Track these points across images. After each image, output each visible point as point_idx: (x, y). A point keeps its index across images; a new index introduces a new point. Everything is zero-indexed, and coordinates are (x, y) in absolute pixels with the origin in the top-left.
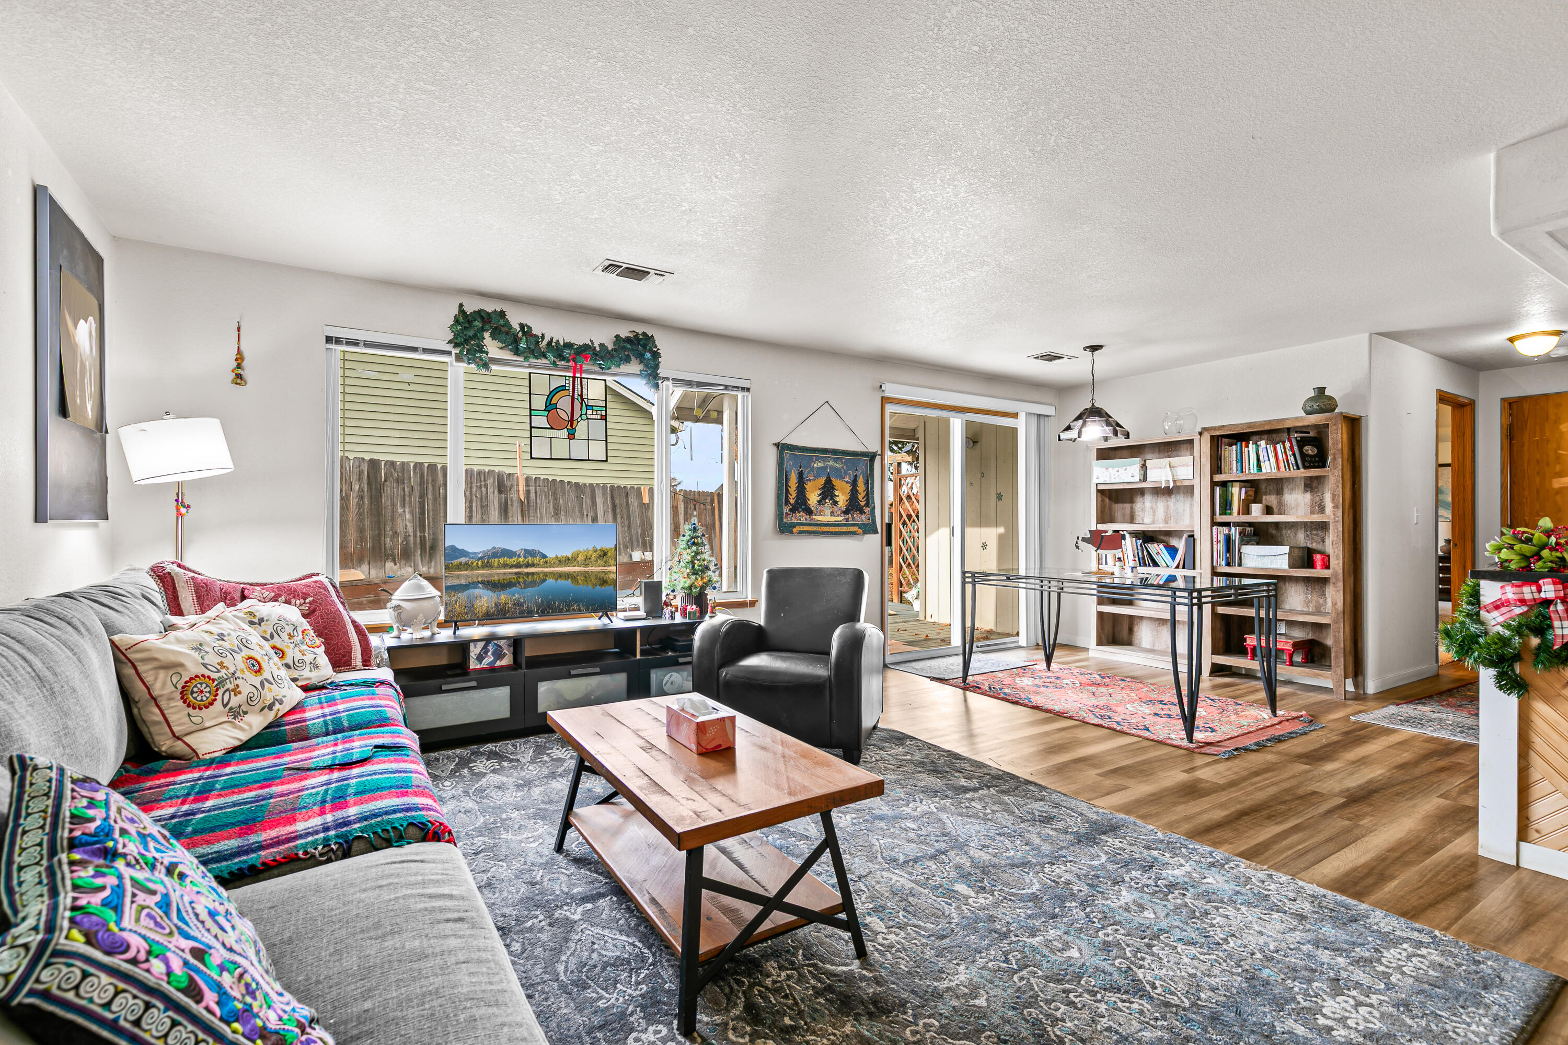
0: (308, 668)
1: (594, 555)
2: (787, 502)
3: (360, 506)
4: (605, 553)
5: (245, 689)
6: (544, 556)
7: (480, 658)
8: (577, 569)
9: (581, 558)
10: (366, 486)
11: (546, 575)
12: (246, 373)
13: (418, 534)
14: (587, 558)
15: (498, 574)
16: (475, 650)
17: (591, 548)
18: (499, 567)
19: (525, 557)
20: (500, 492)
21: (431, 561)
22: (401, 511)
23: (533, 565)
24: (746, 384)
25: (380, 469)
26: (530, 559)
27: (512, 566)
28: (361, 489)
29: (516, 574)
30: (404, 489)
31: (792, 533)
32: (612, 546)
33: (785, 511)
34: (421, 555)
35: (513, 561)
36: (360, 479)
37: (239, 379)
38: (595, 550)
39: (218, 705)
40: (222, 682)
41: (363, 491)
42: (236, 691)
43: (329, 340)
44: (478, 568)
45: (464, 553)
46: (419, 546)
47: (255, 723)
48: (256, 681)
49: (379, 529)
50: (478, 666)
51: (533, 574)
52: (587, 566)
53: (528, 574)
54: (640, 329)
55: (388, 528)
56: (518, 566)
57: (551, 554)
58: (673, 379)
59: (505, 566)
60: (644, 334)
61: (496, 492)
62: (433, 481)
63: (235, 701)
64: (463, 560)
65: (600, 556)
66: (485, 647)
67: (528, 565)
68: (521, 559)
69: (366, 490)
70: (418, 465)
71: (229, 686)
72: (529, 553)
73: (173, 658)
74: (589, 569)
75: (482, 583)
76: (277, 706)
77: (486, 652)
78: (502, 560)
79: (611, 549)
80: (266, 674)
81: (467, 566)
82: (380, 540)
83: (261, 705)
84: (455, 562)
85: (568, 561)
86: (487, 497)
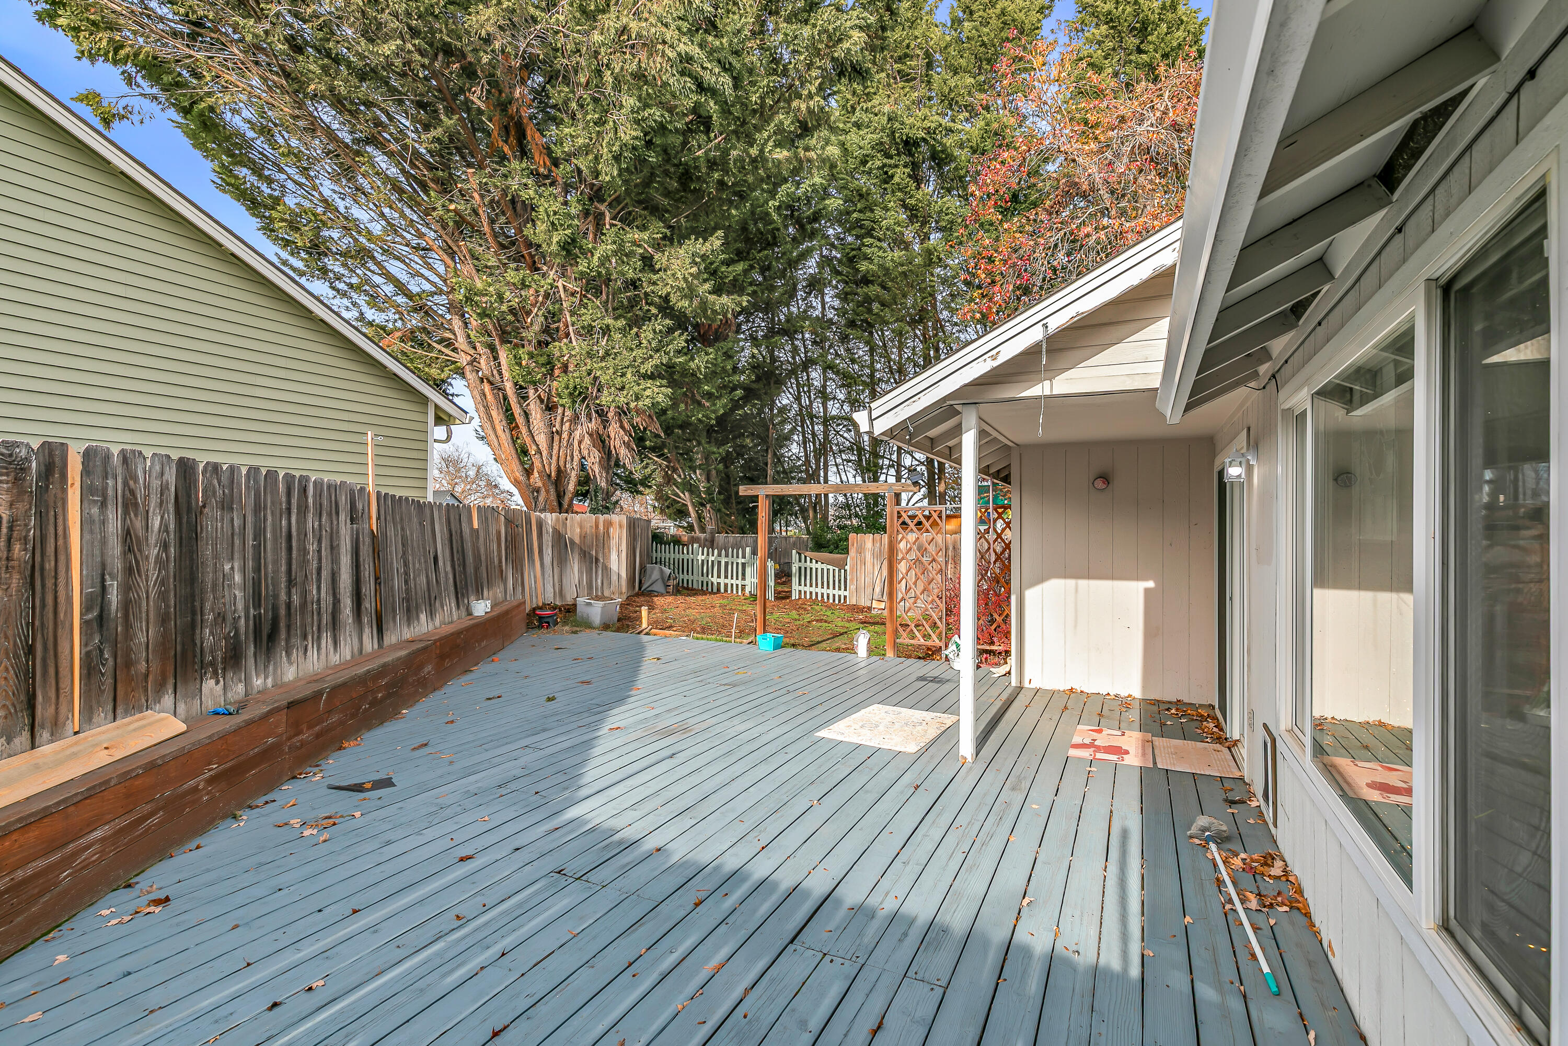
10: (172, 518)
13: (252, 611)
20: (352, 520)
21: (269, 662)
22: (227, 567)
25: (196, 481)
28: (164, 528)
30: (232, 520)
34: (255, 654)
36: (162, 504)
41: (167, 527)
46: (252, 639)
49: (194, 613)
55: (208, 606)
61: (348, 521)
62: (272, 503)
69: (172, 526)
70: (254, 471)
82: (193, 634)
86: (338, 532)
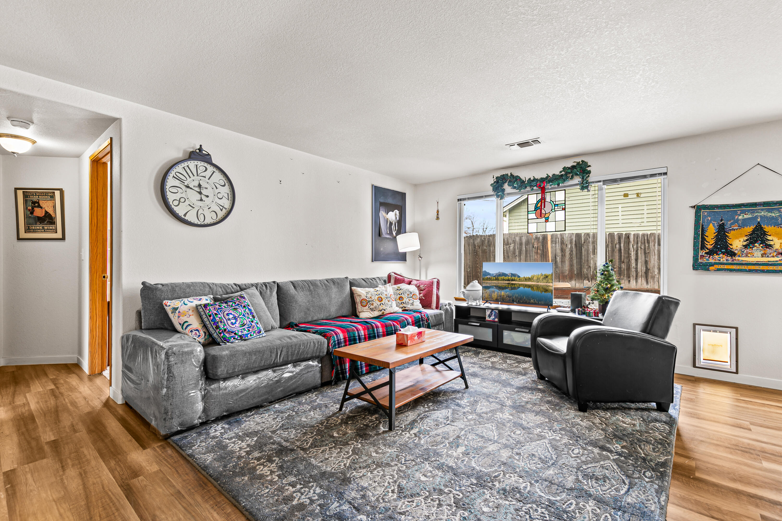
0: (410, 305)
1: (542, 277)
2: (703, 247)
3: (571, 254)
4: (547, 277)
5: (375, 304)
6: (519, 277)
7: (490, 316)
8: (533, 283)
9: (535, 278)
10: (574, 246)
11: (520, 285)
12: (440, 216)
14: (538, 279)
15: (501, 283)
16: (488, 312)
17: (540, 274)
18: (501, 280)
19: (511, 277)
23: (514, 280)
24: (664, 170)
25: (582, 237)
26: (513, 278)
27: (506, 280)
29: (508, 283)
31: (708, 270)
32: (551, 273)
33: (700, 254)
35: (506, 278)
36: (571, 243)
37: (438, 218)
38: (542, 275)
39: (367, 306)
40: (369, 301)
41: (572, 248)
42: (372, 304)
43: (458, 200)
44: (494, 280)
45: (489, 274)
47: (376, 314)
48: (379, 303)
49: (581, 265)
50: (489, 319)
51: (514, 284)
52: (538, 282)
53: (512, 284)
54: (579, 160)
56: (508, 280)
57: (522, 276)
58: (603, 181)
59: (504, 280)
60: (583, 161)
62: (611, 241)
63: (371, 307)
64: (488, 276)
65: (544, 278)
66: (491, 312)
67: (512, 280)
68: (510, 277)
71: (371, 303)
72: (513, 275)
73: (360, 294)
74: (539, 283)
75: (495, 286)
76: (383, 311)
77: (492, 314)
78: (502, 277)
79: (550, 275)
80: (383, 302)
81: (490, 279)
82: (581, 270)
83: (378, 310)
84: (486, 277)
85: (529, 279)
